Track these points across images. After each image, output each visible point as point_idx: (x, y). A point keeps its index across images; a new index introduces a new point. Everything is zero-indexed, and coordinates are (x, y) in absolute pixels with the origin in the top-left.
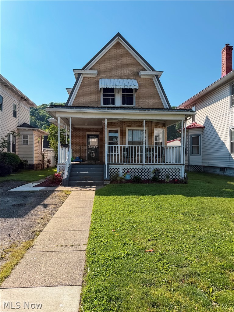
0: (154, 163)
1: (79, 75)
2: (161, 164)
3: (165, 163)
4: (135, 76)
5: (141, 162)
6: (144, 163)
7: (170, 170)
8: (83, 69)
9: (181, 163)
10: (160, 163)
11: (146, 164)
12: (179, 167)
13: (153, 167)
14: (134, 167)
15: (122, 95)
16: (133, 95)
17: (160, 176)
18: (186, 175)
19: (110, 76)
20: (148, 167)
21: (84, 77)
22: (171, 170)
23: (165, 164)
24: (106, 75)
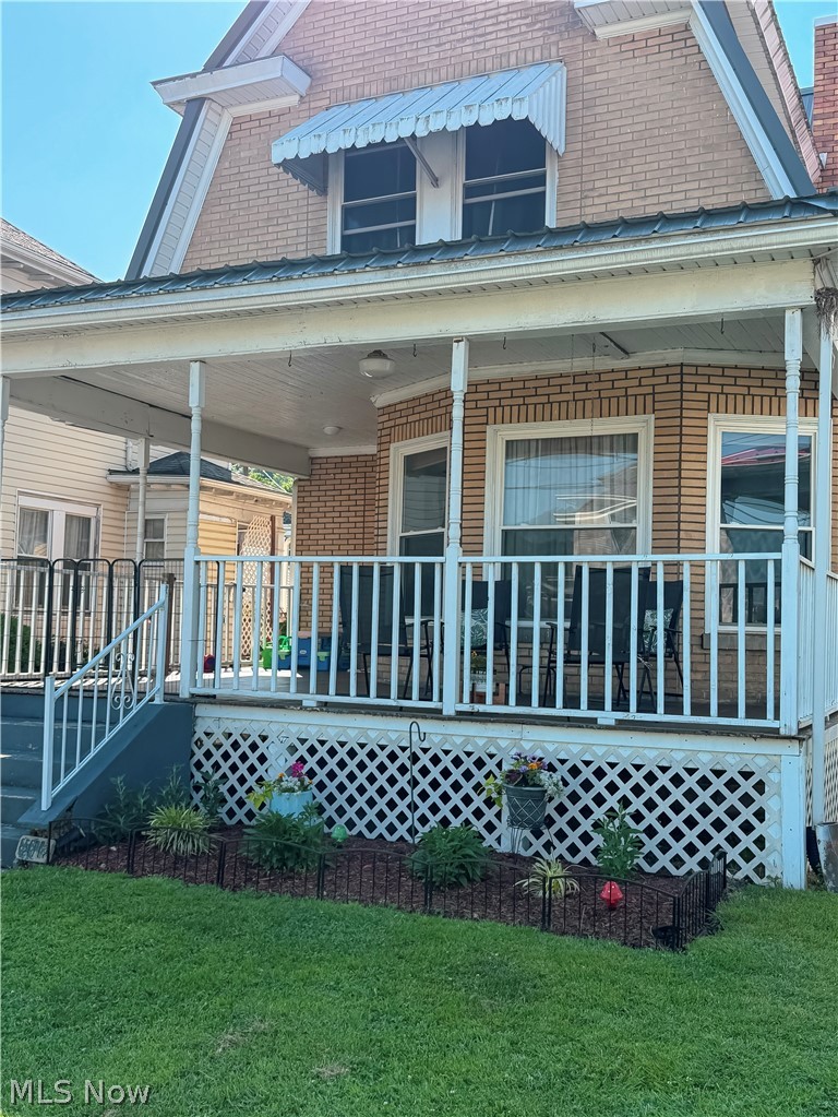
0: (535, 709)
1: (193, 107)
2: (590, 723)
3: (621, 715)
4: (553, 39)
5: (426, 694)
6: (450, 706)
7: (664, 780)
8: (216, 63)
9: (777, 717)
10: (583, 712)
11: (462, 716)
12: (761, 761)
13: (516, 742)
14: (373, 735)
15: (469, 191)
16: (541, 180)
17: (550, 822)
18: (829, 846)
19: (385, 80)
20: (481, 742)
21: (237, 122)
22: (677, 781)
23: (622, 726)
24: (360, 80)
